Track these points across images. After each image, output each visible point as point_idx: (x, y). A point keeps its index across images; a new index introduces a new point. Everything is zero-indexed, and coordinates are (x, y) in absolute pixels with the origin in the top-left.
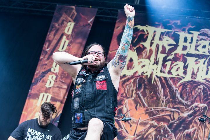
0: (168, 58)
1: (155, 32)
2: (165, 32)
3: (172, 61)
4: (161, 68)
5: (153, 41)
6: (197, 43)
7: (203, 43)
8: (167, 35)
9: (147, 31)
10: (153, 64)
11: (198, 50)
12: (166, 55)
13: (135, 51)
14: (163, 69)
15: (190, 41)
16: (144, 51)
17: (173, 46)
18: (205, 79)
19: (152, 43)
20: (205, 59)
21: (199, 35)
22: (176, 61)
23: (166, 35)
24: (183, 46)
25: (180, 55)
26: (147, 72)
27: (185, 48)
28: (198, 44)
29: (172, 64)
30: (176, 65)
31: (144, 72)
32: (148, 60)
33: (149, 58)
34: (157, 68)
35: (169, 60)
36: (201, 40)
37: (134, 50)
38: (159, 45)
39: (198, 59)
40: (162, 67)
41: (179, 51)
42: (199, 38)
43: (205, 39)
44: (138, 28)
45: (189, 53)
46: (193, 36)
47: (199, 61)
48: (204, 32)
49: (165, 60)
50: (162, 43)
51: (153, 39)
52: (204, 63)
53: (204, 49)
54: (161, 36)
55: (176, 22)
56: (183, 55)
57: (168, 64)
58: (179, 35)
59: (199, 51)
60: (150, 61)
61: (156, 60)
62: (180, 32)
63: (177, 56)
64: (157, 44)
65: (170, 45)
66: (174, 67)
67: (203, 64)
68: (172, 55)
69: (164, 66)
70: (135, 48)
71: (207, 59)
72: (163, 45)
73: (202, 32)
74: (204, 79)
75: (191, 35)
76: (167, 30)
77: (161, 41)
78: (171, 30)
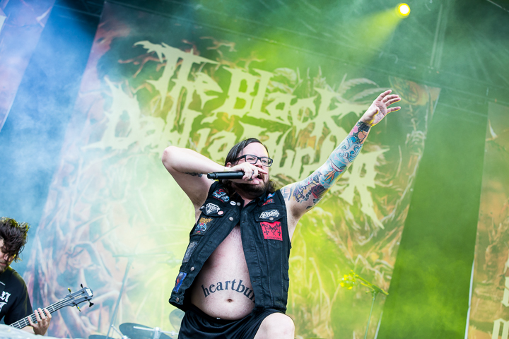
0: (205, 120)
1: (180, 60)
2: (202, 63)
3: (212, 128)
4: (188, 141)
5: (174, 80)
6: (266, 96)
7: (279, 97)
8: (206, 71)
9: (163, 56)
10: (172, 131)
11: (267, 112)
12: (200, 113)
13: (136, 96)
14: (192, 144)
15: (253, 90)
16: (154, 100)
17: (216, 97)
18: (277, 176)
19: (172, 85)
20: (281, 133)
21: (272, 79)
22: (220, 130)
23: (202, 71)
24: (238, 99)
25: (229, 117)
26: (157, 146)
27: (240, 103)
28: (269, 99)
29: (211, 135)
30: (219, 138)
31: (153, 146)
32: (160, 120)
33: (163, 115)
34: (180, 139)
35: (207, 125)
36: (276, 90)
37: (134, 95)
38: (186, 90)
39: (266, 131)
40: (190, 139)
41: (228, 108)
42: (272, 86)
43: (285, 89)
44: (145, 47)
45: (249, 115)
46: (259, 80)
47: (268, 136)
48: (284, 75)
49: (197, 125)
50: (194, 86)
51: (175, 76)
52: (278, 142)
53: (279, 111)
54: (191, 70)
55: (227, 45)
56: (236, 118)
57: (204, 133)
58: (230, 75)
59: (269, 114)
60: (166, 122)
61: (178, 122)
62: (233, 68)
63: (224, 119)
64: (183, 88)
65: (209, 93)
66: (216, 142)
67: (275, 144)
68: (212, 115)
69: (194, 136)
70: (135, 92)
71: (284, 133)
72: (195, 92)
73: (279, 74)
74: (275, 174)
75: (255, 78)
76: (206, 60)
77: (191, 83)
78: (215, 60)
